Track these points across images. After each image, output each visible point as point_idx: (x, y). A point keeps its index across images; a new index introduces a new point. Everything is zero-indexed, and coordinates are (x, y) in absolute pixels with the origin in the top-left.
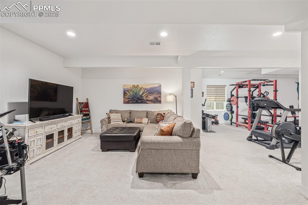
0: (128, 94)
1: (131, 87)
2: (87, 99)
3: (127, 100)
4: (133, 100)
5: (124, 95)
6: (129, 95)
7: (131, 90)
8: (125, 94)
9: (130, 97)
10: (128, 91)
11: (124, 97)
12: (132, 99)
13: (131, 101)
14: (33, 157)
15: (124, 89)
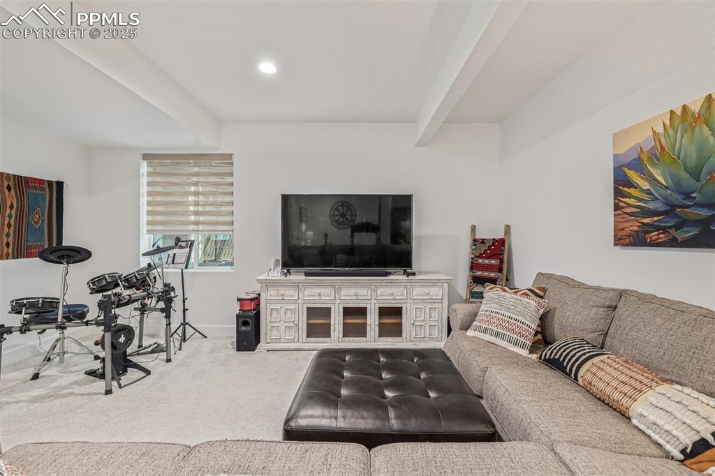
0: (635, 187)
1: (660, 130)
2: (508, 228)
3: (633, 226)
4: (672, 222)
5: (618, 193)
6: (648, 192)
7: (657, 155)
8: (621, 184)
9: (652, 206)
10: (637, 165)
11: (617, 207)
12: (670, 210)
13: (658, 229)
14: (278, 340)
15: (615, 156)
